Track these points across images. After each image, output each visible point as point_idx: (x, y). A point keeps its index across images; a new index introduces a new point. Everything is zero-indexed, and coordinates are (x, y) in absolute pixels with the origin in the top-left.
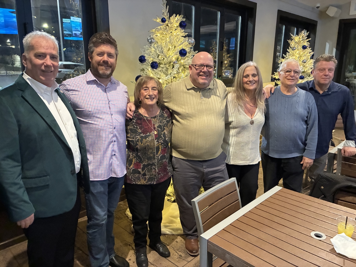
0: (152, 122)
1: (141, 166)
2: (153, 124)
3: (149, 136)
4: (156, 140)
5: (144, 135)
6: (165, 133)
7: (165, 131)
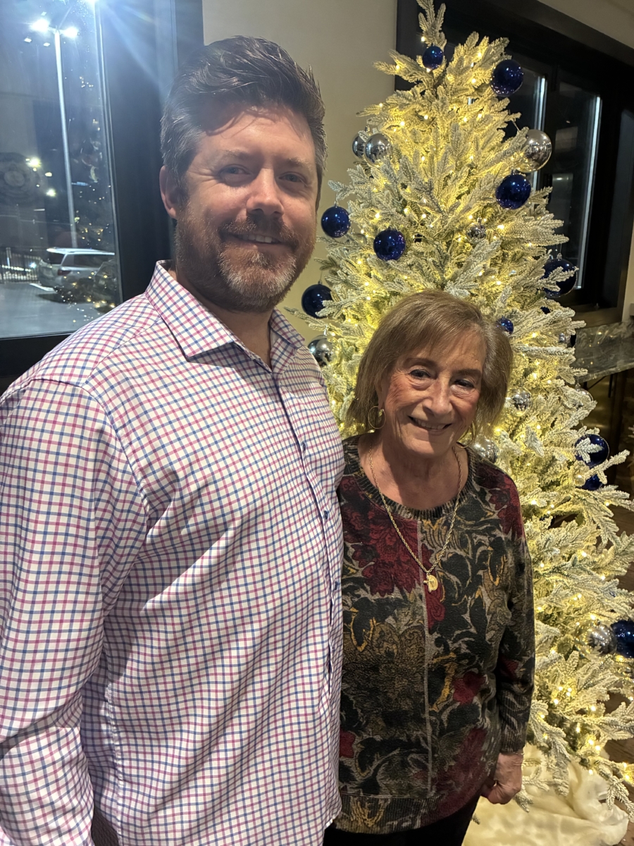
0: (420, 536)
1: (354, 747)
2: (424, 547)
3: (399, 604)
4: (436, 635)
5: (377, 596)
6: (480, 601)
7: (482, 592)
